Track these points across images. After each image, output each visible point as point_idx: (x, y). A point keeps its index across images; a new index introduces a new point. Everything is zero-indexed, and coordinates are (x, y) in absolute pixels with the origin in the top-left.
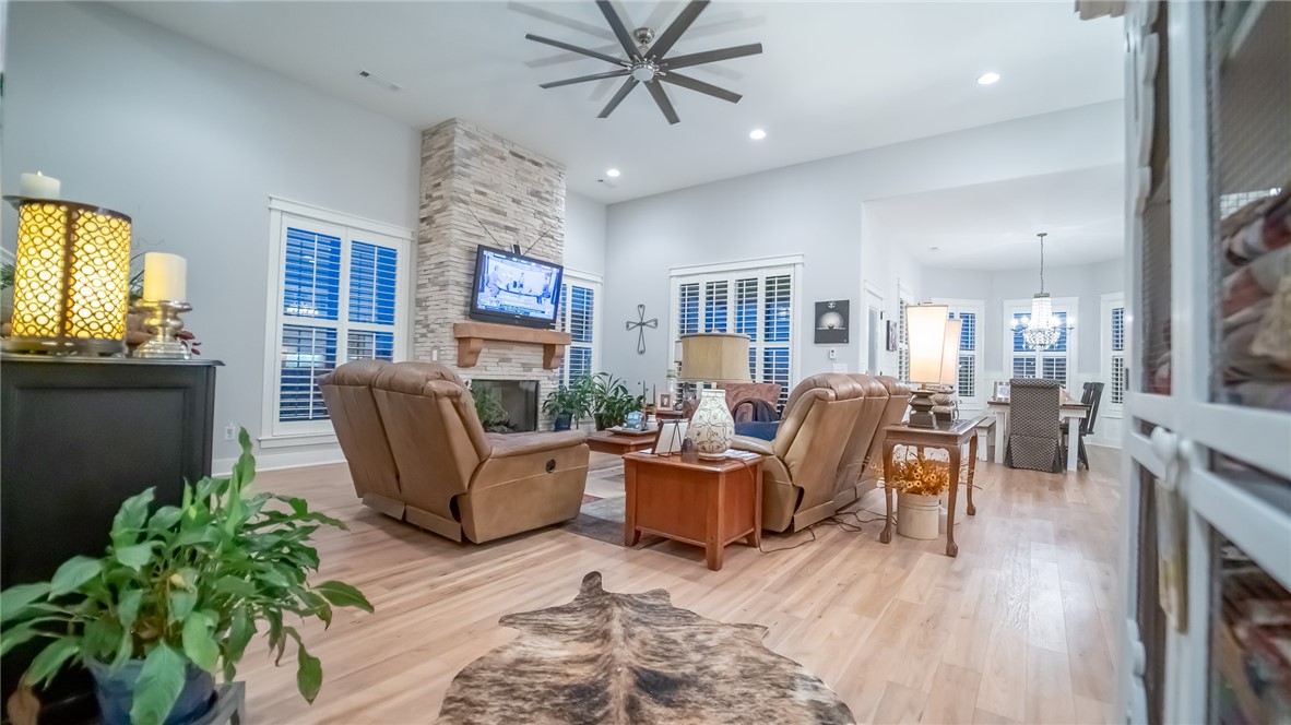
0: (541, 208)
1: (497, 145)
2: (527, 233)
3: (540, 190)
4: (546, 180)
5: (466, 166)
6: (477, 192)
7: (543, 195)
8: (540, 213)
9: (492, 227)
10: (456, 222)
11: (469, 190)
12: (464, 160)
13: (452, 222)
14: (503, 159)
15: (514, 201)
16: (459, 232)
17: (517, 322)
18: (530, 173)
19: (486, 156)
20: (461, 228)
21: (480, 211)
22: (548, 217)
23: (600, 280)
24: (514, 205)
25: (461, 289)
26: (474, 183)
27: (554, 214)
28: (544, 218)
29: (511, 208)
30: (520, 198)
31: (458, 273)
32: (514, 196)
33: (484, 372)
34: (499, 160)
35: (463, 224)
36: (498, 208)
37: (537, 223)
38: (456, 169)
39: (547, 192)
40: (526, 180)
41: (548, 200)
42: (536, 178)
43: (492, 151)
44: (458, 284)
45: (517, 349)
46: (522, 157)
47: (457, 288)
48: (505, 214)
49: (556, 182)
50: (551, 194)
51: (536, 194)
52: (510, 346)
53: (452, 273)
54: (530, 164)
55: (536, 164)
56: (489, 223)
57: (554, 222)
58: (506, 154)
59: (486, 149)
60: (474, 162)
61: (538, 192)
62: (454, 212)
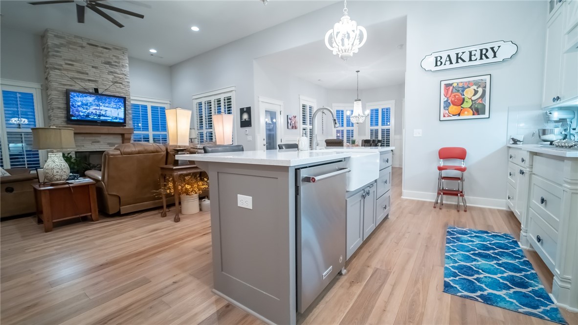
0: (112, 70)
1: (79, 41)
2: (103, 82)
3: (111, 61)
4: (114, 56)
5: (57, 52)
6: (66, 64)
7: (113, 63)
8: (112, 72)
9: (80, 81)
10: (54, 79)
11: (61, 63)
12: (56, 49)
13: (52, 79)
14: (82, 47)
15: (93, 67)
16: (57, 84)
17: (99, 124)
18: (103, 53)
19: (71, 46)
20: (59, 81)
21: (70, 73)
22: (117, 74)
23: (169, 102)
24: (94, 70)
25: (62, 110)
26: (65, 60)
27: (121, 72)
28: (115, 75)
29: (92, 72)
30: (97, 66)
31: (60, 103)
32: (93, 65)
33: (83, 148)
34: (80, 48)
35: (60, 80)
36: (83, 71)
37: (111, 77)
38: (50, 54)
39: (116, 62)
40: (100, 57)
41: (116, 66)
42: (107, 55)
43: (75, 44)
44: (59, 108)
45: (103, 137)
46: (96, 46)
47: (59, 110)
48: (87, 74)
49: (121, 57)
50: (119, 63)
51: (109, 63)
52: (99, 135)
53: (54, 103)
54: (102, 49)
55: (106, 48)
56: (77, 78)
57: (121, 76)
58: (85, 44)
59: (69, 43)
60: (62, 49)
61: (109, 62)
62: (52, 74)
